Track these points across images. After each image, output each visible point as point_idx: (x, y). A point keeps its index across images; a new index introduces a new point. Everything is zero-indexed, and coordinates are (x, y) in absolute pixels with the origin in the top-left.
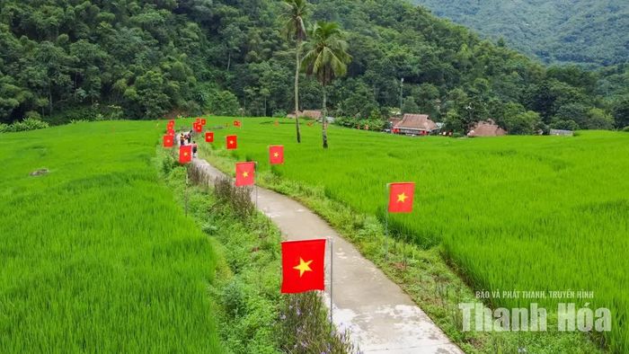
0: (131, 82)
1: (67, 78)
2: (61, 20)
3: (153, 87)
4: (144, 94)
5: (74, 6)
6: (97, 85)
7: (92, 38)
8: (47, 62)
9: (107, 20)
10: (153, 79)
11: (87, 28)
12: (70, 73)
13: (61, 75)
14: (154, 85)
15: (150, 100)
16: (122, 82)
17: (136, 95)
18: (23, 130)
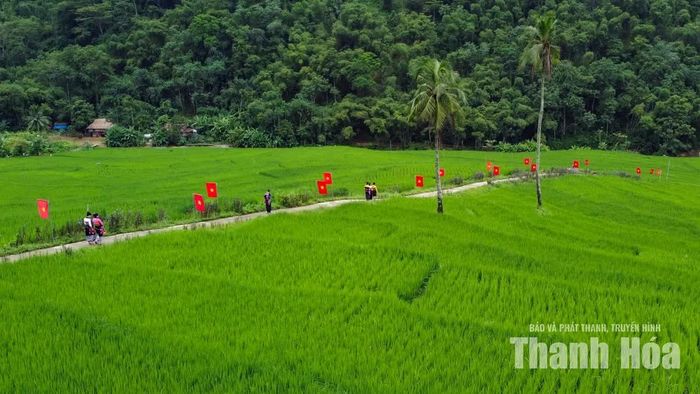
0: (650, 107)
1: (579, 100)
2: (591, 36)
3: (675, 115)
4: (661, 123)
5: (608, 20)
6: (611, 110)
7: (624, 55)
8: (561, 82)
9: (644, 33)
10: (675, 106)
11: (620, 44)
12: (584, 96)
13: (573, 97)
14: (677, 113)
15: (669, 130)
16: (640, 108)
17: (652, 124)
18: (523, 151)
